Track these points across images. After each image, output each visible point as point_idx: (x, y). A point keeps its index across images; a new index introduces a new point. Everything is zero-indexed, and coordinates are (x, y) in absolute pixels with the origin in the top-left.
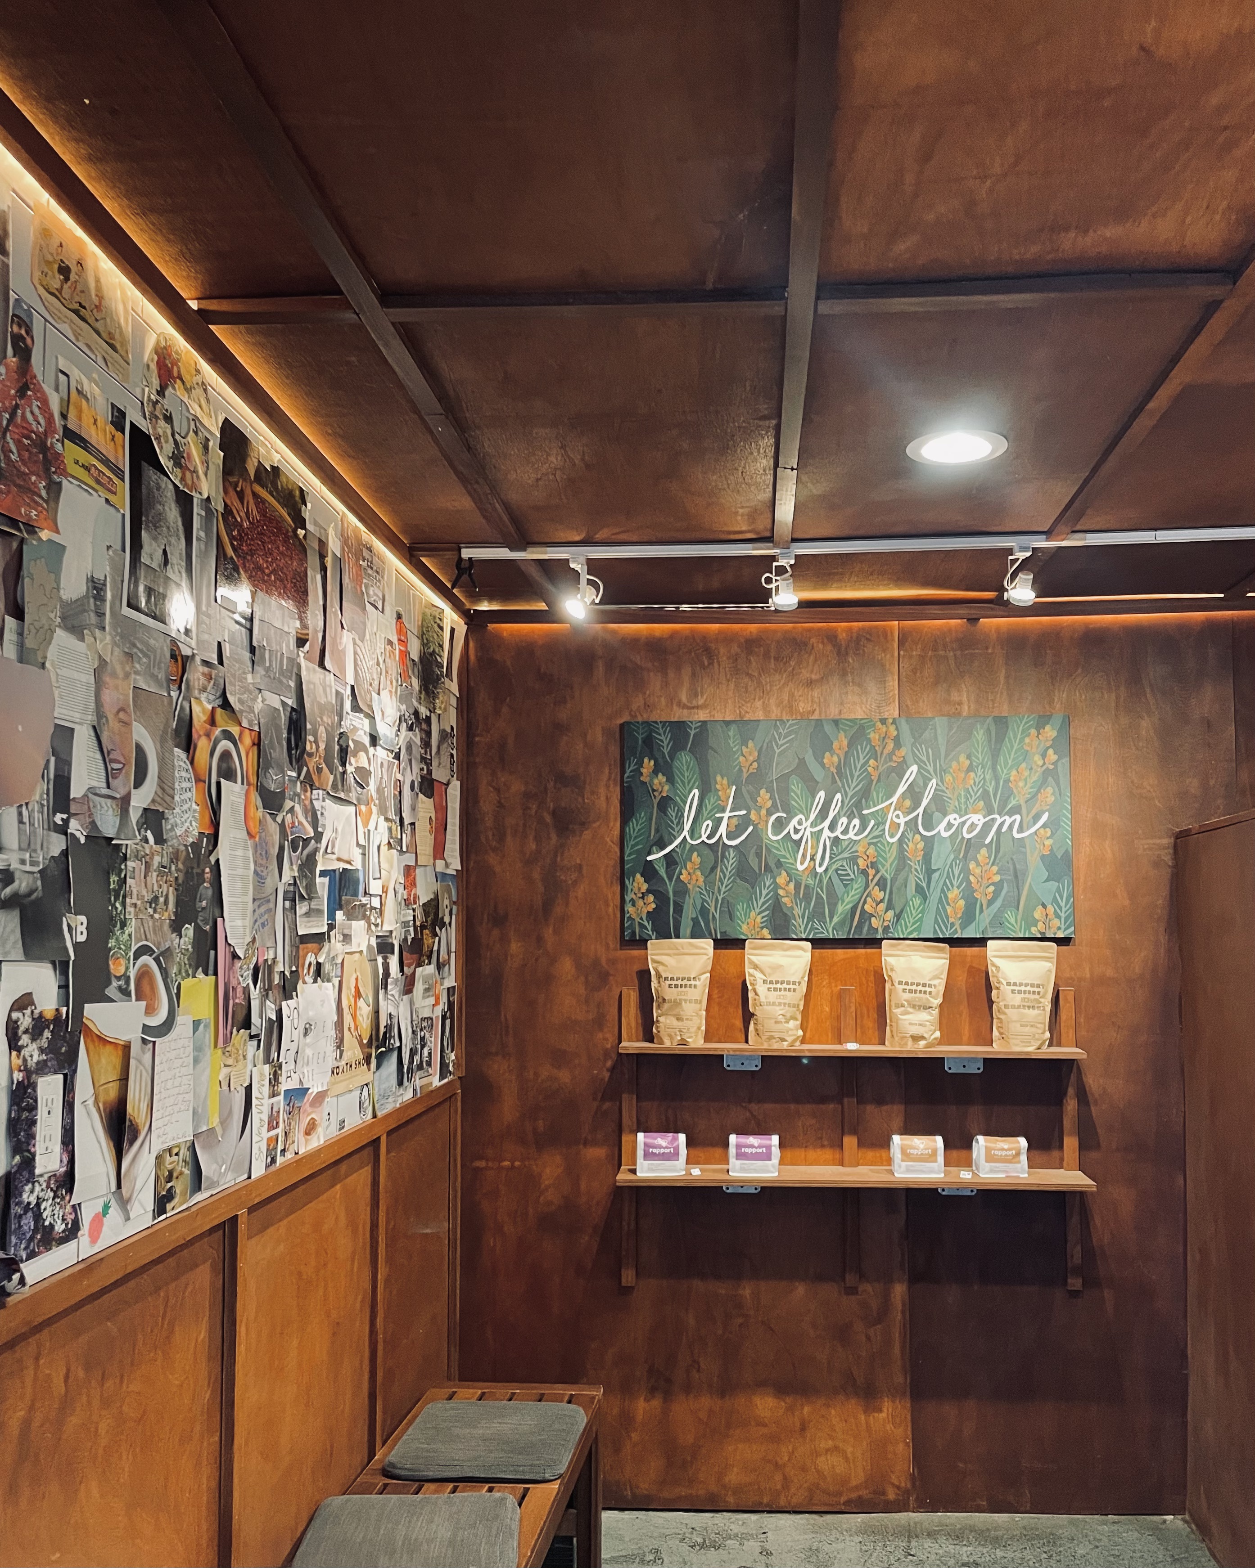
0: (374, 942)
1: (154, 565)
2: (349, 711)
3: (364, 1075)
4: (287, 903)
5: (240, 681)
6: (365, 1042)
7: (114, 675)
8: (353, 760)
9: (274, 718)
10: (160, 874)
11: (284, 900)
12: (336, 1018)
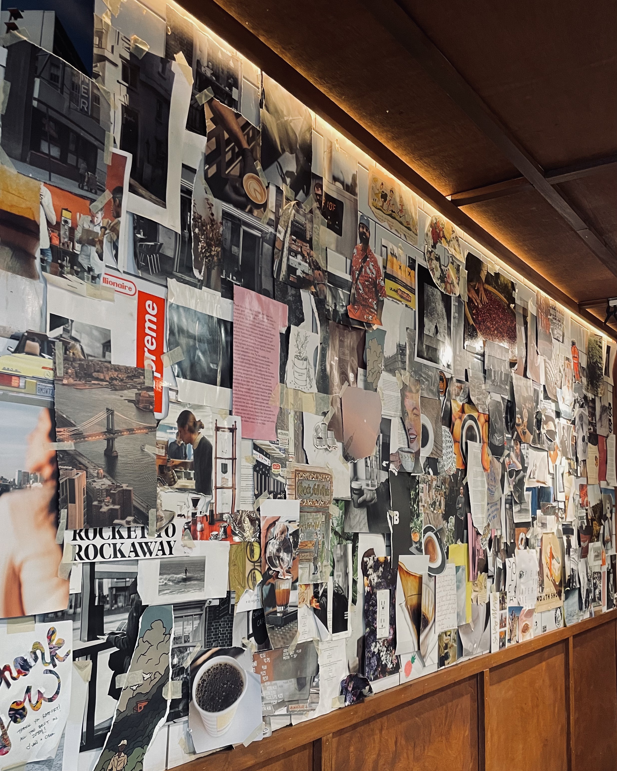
0: (561, 528)
1: (431, 334)
2: (542, 399)
3: (558, 602)
4: (508, 506)
5: (478, 389)
6: (557, 583)
7: (411, 391)
8: (545, 426)
9: (497, 407)
10: (437, 490)
11: (506, 504)
12: (538, 569)
